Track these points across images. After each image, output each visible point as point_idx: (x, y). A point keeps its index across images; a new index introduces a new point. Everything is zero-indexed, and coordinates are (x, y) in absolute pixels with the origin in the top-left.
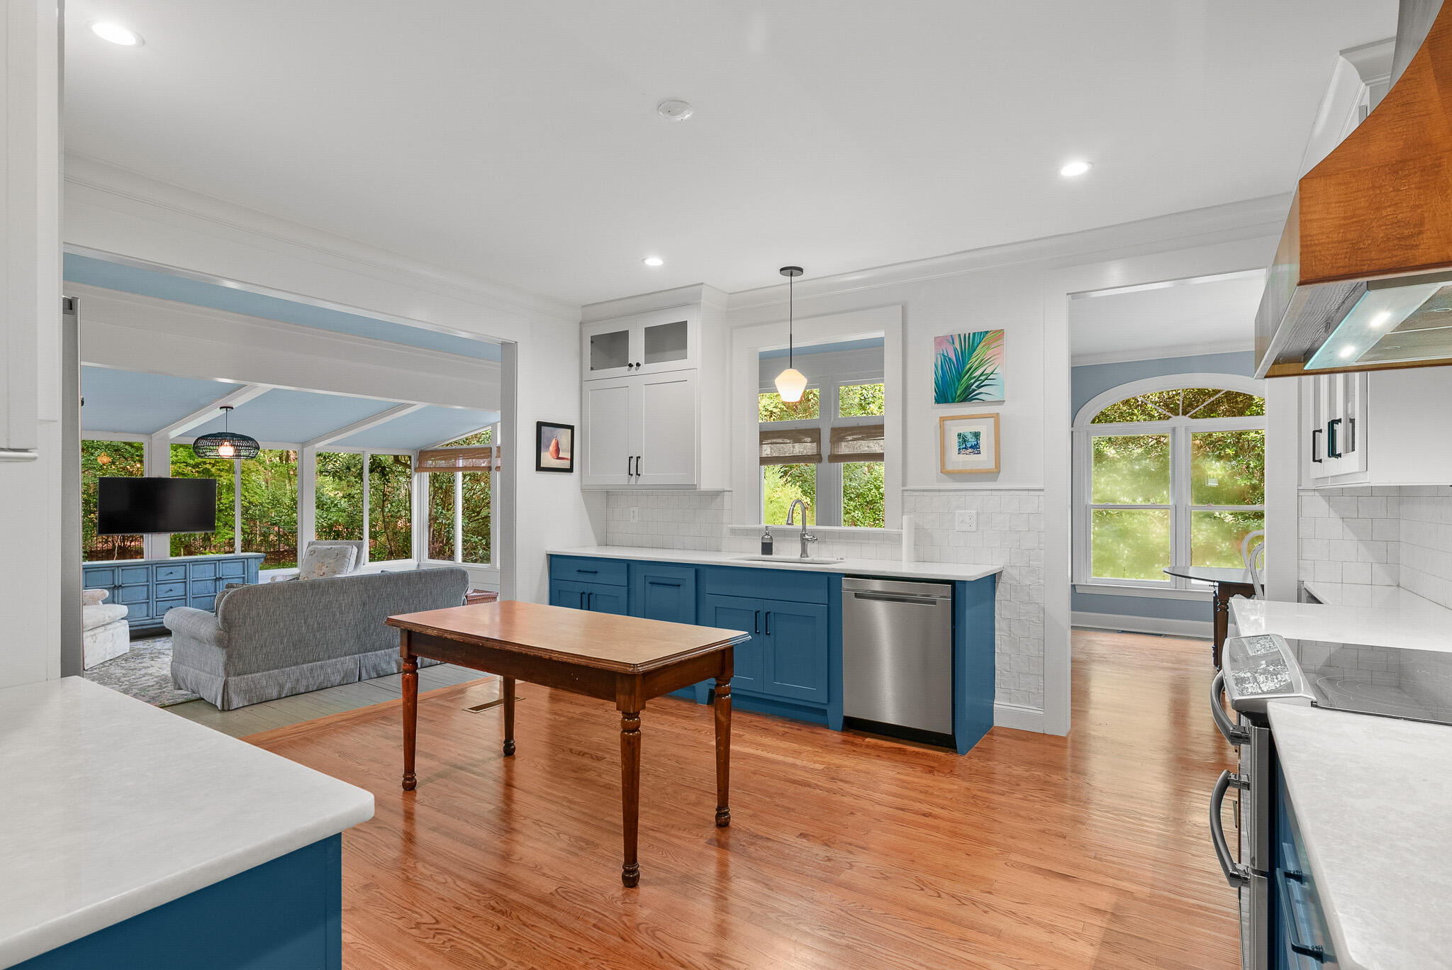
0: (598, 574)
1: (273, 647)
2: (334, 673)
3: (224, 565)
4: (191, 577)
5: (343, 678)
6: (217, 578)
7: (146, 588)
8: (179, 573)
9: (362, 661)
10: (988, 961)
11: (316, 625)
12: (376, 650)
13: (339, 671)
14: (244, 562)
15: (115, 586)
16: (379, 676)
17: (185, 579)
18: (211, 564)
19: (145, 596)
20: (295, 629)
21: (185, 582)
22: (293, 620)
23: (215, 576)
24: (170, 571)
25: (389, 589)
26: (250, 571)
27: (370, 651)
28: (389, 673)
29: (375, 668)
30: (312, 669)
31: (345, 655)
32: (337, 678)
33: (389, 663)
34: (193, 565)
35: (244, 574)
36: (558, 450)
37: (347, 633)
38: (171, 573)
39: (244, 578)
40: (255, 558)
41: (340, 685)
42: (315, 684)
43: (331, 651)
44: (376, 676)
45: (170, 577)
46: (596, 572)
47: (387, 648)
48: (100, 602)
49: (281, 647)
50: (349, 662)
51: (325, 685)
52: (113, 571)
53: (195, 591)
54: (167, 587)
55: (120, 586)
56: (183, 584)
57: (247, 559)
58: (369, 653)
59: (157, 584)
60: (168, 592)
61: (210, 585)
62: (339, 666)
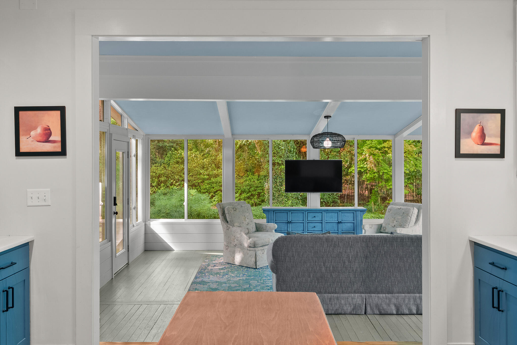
0: (507, 271)
1: (304, 279)
2: (346, 304)
3: (343, 214)
4: (325, 221)
5: (353, 309)
6: (339, 222)
7: (302, 224)
8: (318, 217)
9: (367, 300)
11: (331, 268)
12: (378, 293)
13: (350, 304)
14: (354, 213)
15: (288, 222)
16: (381, 314)
17: (322, 221)
18: (336, 213)
19: (302, 229)
20: (318, 269)
21: (322, 223)
22: (316, 262)
23: (338, 221)
24: (314, 216)
25: (386, 248)
26: (357, 218)
27: (375, 293)
28: (389, 312)
29: (377, 306)
30: (331, 299)
31: (355, 292)
32: (348, 309)
33: (389, 305)
34: (342, 213)
35: (354, 221)
36: (483, 136)
37: (355, 277)
38: (315, 217)
39: (354, 223)
40: (361, 211)
41: (351, 314)
42: (333, 309)
43: (344, 289)
44: (378, 313)
45: (314, 219)
46: (506, 269)
47: (388, 294)
48: (274, 231)
49: (309, 279)
50: (357, 298)
51: (340, 311)
52: (287, 213)
53: (327, 229)
54: (312, 225)
55: (291, 222)
56: (321, 224)
57: (356, 211)
58: (373, 295)
59: (308, 223)
60: (313, 228)
61: (335, 225)
62: (350, 300)
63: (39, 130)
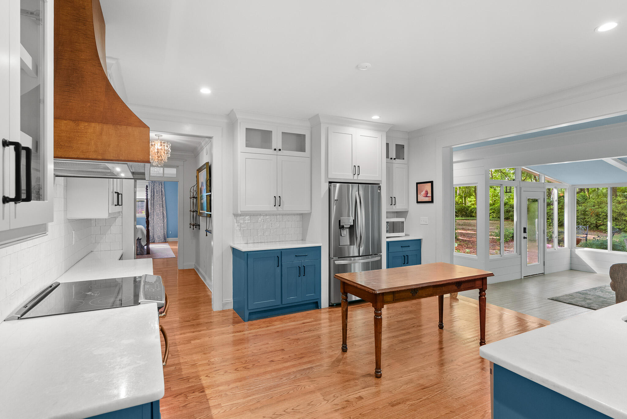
10: (245, 400)
63: (424, 192)
